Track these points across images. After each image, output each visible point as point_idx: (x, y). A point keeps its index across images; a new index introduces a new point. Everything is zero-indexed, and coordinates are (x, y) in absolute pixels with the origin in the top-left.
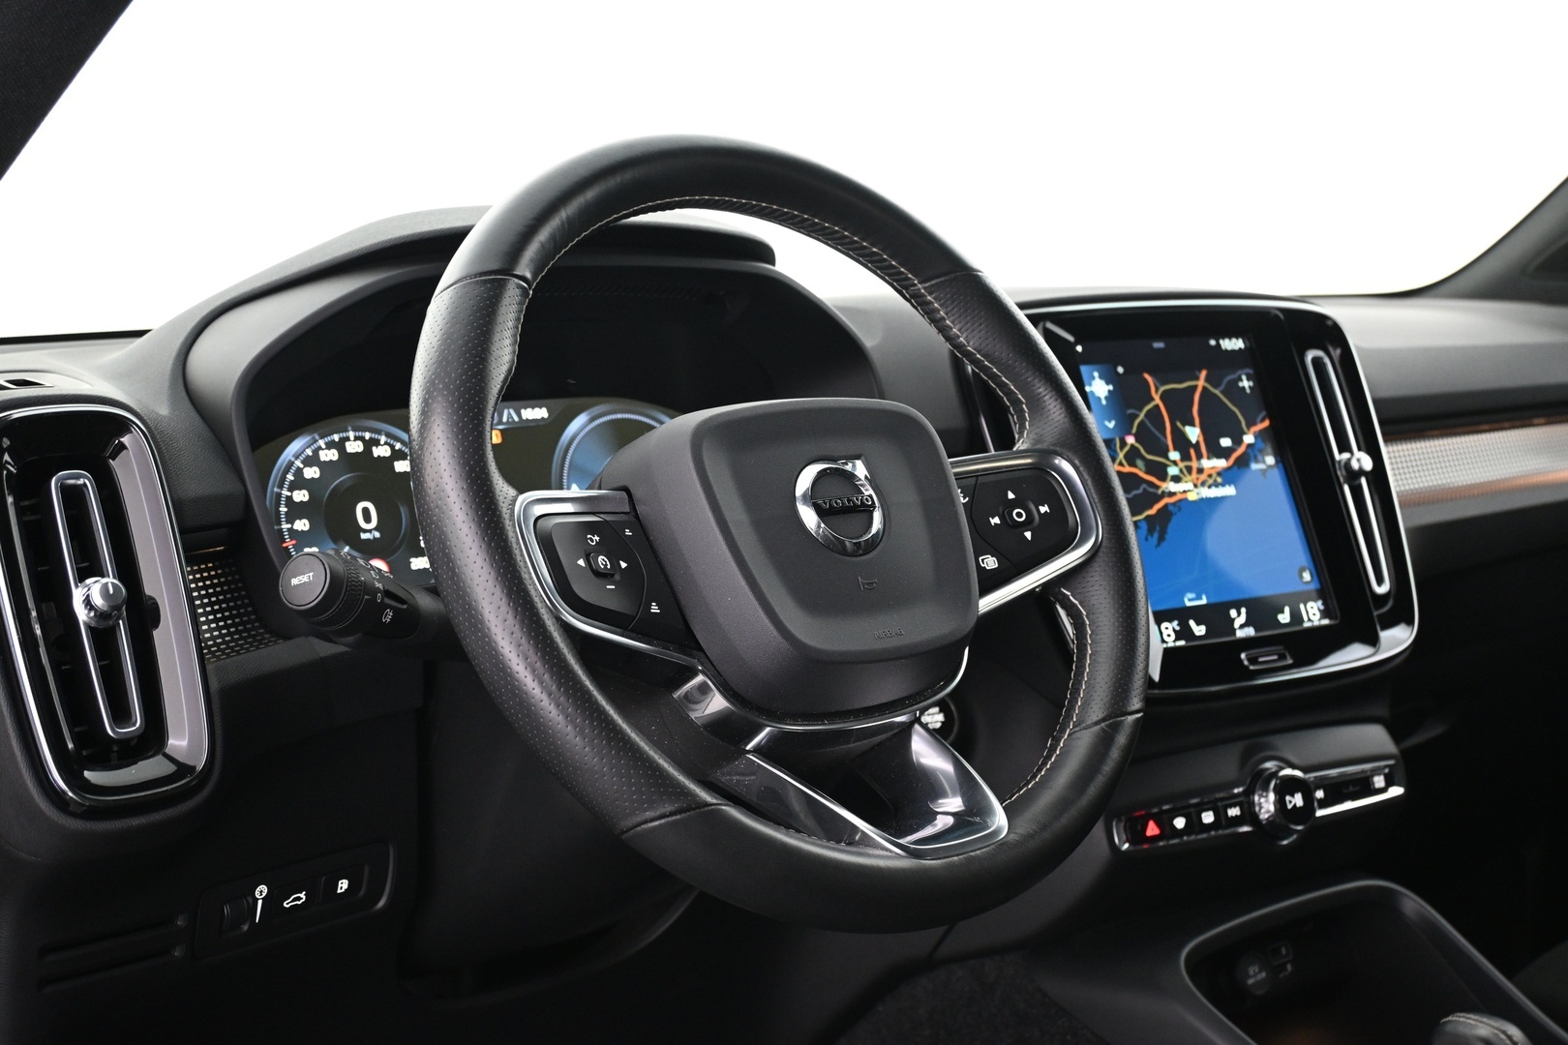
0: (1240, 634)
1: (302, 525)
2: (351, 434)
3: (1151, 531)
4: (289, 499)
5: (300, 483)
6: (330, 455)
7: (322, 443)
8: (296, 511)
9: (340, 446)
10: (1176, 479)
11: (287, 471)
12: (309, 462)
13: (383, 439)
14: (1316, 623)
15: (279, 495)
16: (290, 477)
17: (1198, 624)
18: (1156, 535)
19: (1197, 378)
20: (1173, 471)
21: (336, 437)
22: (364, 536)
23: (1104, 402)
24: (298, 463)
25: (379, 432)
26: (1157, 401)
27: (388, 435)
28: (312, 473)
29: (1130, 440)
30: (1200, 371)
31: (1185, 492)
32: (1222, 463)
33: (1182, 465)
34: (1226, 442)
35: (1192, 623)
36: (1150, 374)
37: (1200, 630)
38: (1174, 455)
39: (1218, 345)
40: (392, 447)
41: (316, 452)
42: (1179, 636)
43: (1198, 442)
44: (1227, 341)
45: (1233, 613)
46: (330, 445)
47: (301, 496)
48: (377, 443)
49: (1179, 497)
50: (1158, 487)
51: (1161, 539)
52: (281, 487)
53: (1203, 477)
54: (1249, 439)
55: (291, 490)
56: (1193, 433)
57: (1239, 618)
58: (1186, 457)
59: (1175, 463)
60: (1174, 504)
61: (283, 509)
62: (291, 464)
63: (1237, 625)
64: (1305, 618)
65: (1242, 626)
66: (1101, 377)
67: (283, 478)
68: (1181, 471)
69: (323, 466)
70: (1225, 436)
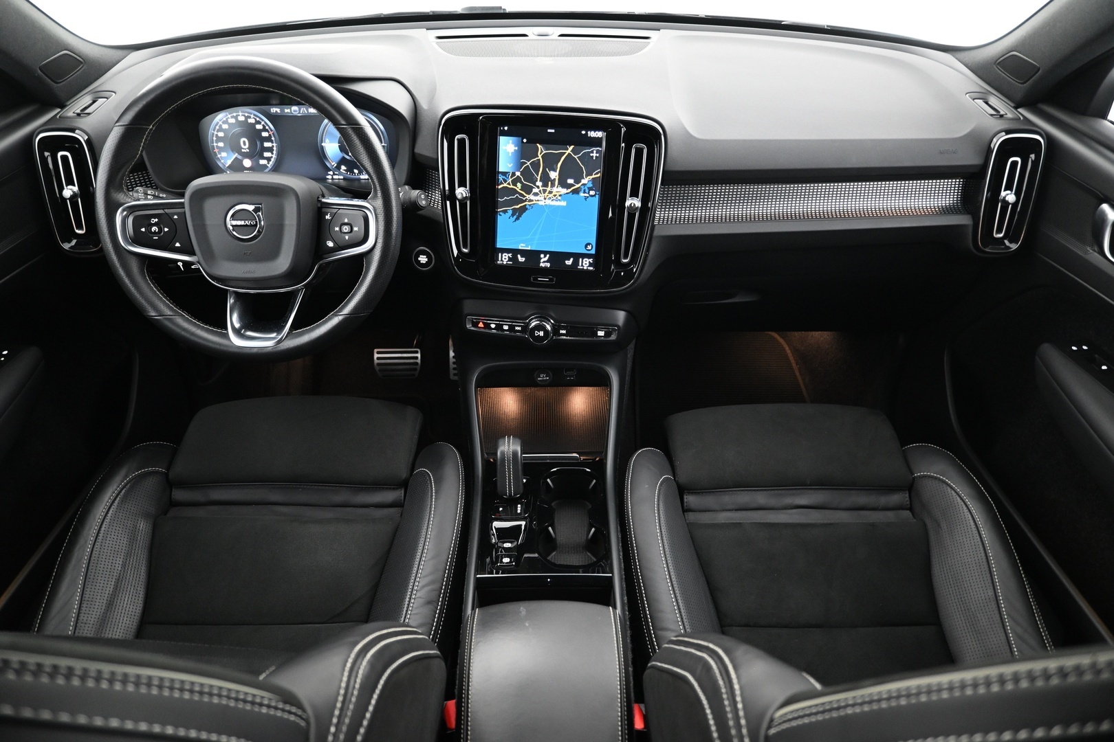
0: (542, 265)
1: (221, 144)
2: (240, 114)
3: (513, 215)
4: (217, 135)
5: (220, 130)
6: (232, 121)
7: (229, 116)
8: (219, 139)
9: (236, 118)
10: (536, 194)
11: (216, 125)
12: (224, 122)
13: (252, 116)
14: (585, 268)
15: (213, 134)
16: (217, 127)
17: (521, 257)
18: (515, 217)
19: (567, 149)
20: (535, 190)
21: (235, 114)
22: (243, 150)
23: (510, 155)
24: (221, 123)
25: (251, 114)
26: (540, 157)
27: (254, 115)
28: (225, 126)
29: (518, 174)
30: (570, 146)
31: (538, 201)
32: (564, 191)
33: (541, 188)
34: (570, 181)
35: (519, 256)
36: (540, 144)
37: (521, 259)
38: (539, 183)
39: (587, 134)
40: (256, 119)
41: (227, 119)
42: (510, 259)
43: (555, 179)
44: (593, 132)
45: (542, 256)
46: (232, 117)
47: (221, 134)
48: (250, 117)
49: (534, 202)
50: (524, 196)
51: (517, 219)
52: (214, 130)
53: (551, 195)
54: (584, 181)
55: (217, 132)
56: (554, 175)
57: (544, 258)
58: (545, 185)
59: (538, 187)
60: (530, 205)
61: (215, 138)
62: (218, 123)
63: (542, 261)
64: (580, 265)
65: (544, 262)
66: (512, 143)
67: (215, 128)
68: (540, 191)
69: (229, 124)
70: (571, 178)
